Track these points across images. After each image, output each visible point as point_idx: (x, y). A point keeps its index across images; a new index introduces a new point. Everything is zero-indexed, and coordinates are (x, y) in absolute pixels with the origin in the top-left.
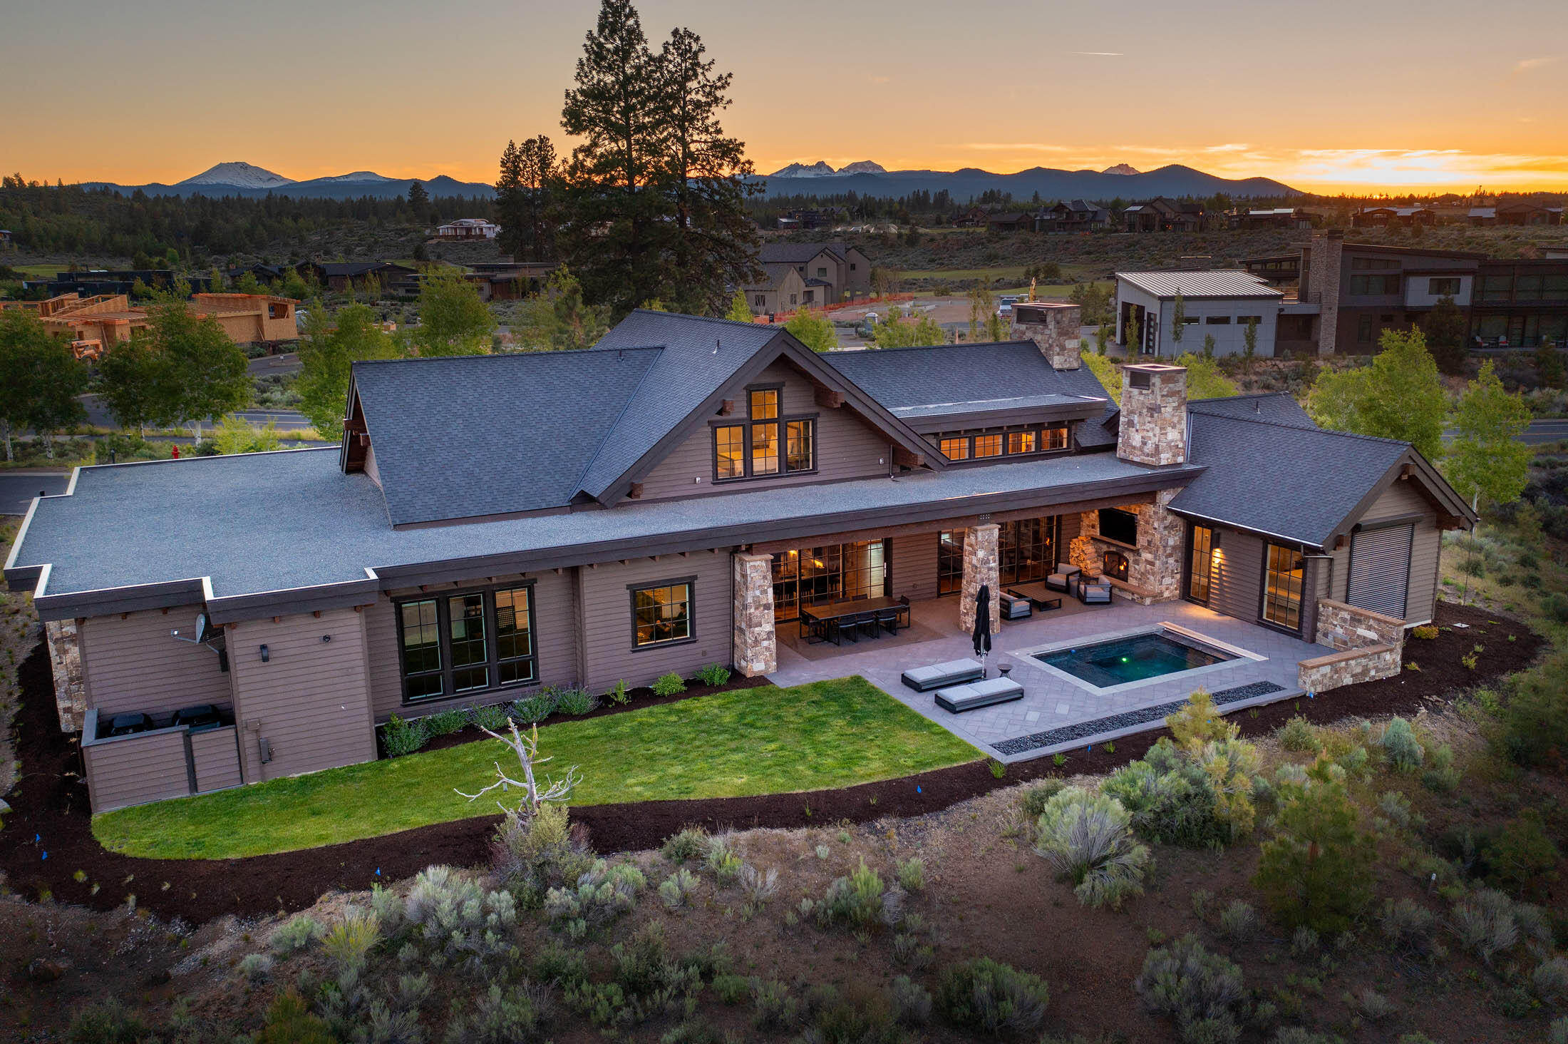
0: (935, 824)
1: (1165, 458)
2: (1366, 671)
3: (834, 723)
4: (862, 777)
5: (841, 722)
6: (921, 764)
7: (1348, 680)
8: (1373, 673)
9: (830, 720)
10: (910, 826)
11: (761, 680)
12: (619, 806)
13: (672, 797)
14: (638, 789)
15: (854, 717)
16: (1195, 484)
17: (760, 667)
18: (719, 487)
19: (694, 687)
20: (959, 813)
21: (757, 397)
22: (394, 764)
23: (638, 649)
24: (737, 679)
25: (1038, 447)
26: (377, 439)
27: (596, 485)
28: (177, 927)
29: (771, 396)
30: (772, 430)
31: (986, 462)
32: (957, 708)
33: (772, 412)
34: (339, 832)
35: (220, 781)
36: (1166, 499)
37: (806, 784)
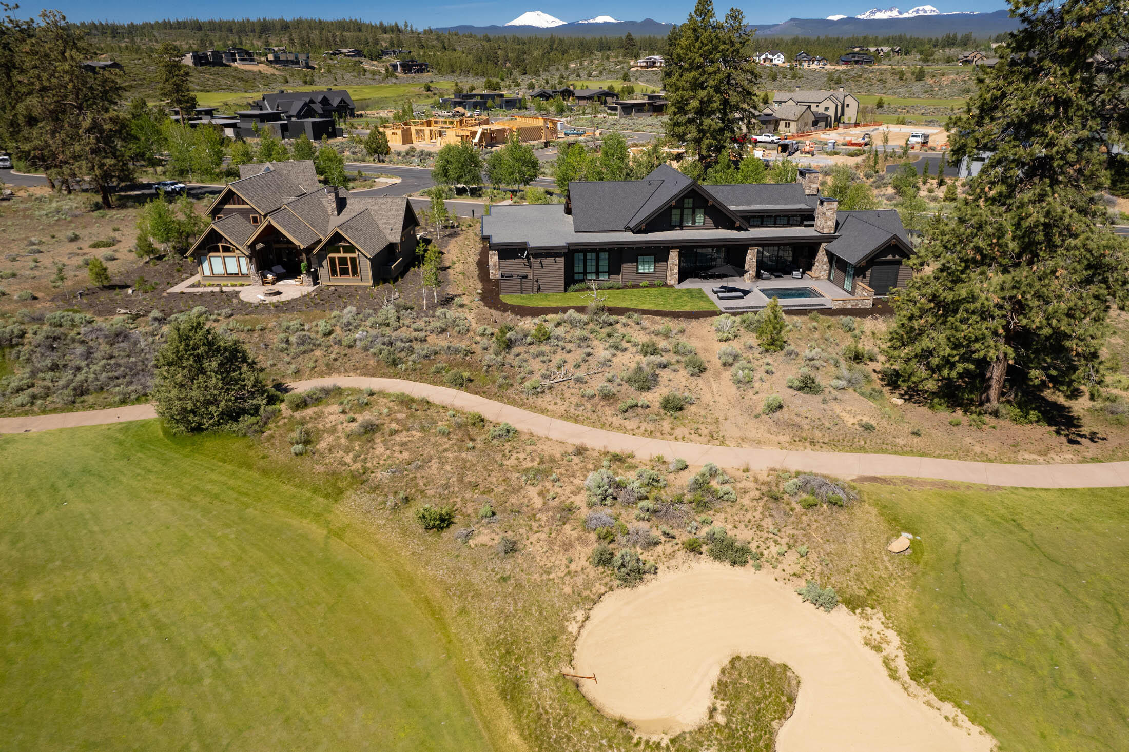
1: (826, 231)
2: (857, 304)
4: (683, 309)
5: (689, 297)
7: (849, 306)
9: (686, 296)
11: (672, 286)
13: (630, 307)
16: (835, 241)
17: (672, 282)
18: (671, 228)
19: (652, 286)
20: (702, 320)
21: (686, 200)
22: (568, 294)
23: (638, 273)
24: (665, 285)
25: (788, 223)
26: (573, 206)
27: (632, 225)
28: (519, 317)
29: (691, 200)
30: (690, 211)
31: (767, 226)
32: (721, 298)
33: (691, 206)
34: (553, 305)
35: (528, 292)
36: (824, 245)
37: (668, 308)
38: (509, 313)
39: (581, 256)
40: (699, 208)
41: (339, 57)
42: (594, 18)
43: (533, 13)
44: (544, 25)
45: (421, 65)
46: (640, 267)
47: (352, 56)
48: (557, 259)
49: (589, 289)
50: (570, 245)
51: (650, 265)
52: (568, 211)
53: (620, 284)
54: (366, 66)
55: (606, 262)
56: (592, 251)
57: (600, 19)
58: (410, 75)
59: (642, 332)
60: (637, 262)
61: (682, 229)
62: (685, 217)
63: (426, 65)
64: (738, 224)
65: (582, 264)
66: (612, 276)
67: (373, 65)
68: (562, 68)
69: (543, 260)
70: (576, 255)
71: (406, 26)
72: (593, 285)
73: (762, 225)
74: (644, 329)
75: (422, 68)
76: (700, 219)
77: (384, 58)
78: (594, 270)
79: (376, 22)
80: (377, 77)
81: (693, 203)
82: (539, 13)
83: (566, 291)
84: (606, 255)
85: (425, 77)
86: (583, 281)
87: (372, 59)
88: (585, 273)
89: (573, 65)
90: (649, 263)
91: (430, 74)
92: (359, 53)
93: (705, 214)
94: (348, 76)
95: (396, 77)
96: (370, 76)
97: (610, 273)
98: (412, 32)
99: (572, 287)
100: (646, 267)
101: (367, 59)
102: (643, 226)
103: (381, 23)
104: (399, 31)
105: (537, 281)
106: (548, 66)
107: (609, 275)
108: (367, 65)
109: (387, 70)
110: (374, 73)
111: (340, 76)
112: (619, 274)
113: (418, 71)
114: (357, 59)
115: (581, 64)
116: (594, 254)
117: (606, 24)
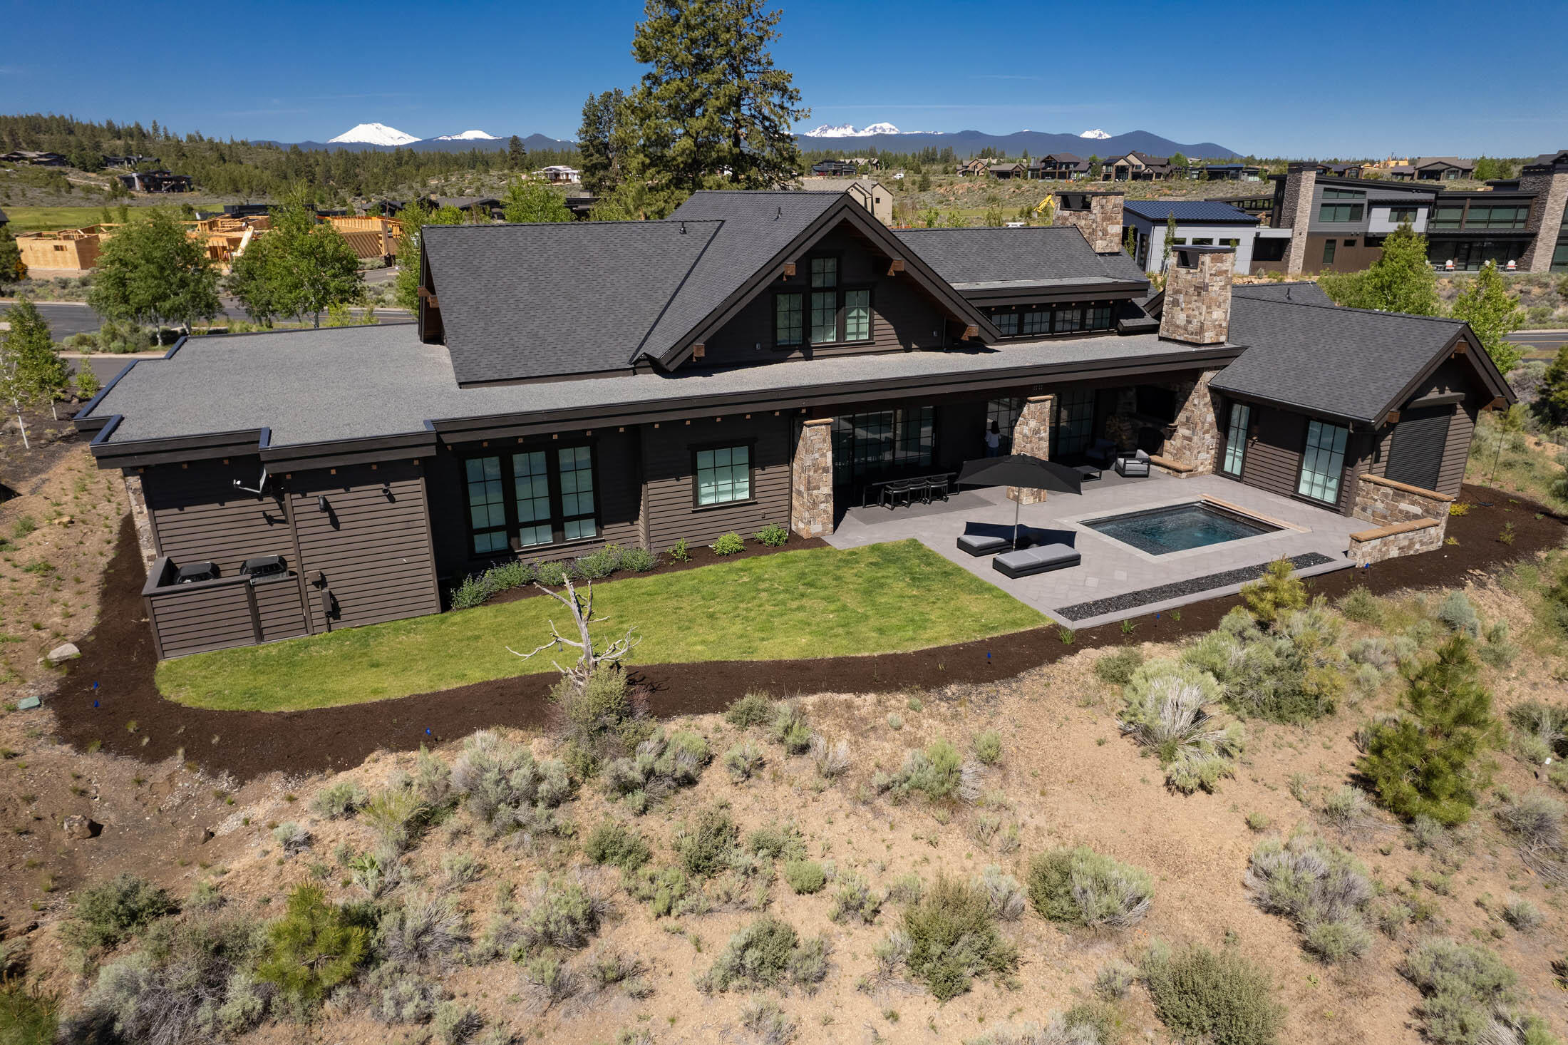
0: (1007, 691)
1: (1209, 337)
2: (1410, 546)
3: (895, 585)
4: (928, 641)
5: (901, 584)
6: (987, 628)
7: (1394, 553)
8: (1417, 546)
9: (889, 581)
10: (980, 693)
11: (817, 542)
12: (679, 666)
13: (734, 657)
14: (699, 648)
15: (913, 579)
16: (1235, 363)
17: (816, 529)
18: (778, 354)
19: (753, 547)
20: (1031, 681)
21: (817, 265)
22: (456, 617)
23: (698, 509)
24: (794, 541)
25: (1083, 325)
26: (445, 299)
27: (659, 347)
28: (224, 782)
29: (831, 264)
30: (830, 299)
31: (1034, 338)
32: (1015, 573)
33: (831, 280)
34: (396, 686)
35: (284, 631)
36: (1207, 376)
37: (871, 646)
38: (177, 761)
39: (492, 467)
40: (858, 287)
41: (19, 164)
42: (460, 134)
43: (369, 126)
44: (389, 142)
45: (178, 179)
46: (705, 489)
47: (46, 163)
48: (397, 488)
49: (528, 587)
50: (442, 428)
51: (734, 477)
52: (433, 332)
53: (645, 555)
54: (72, 179)
55: (586, 479)
56: (531, 444)
57: (470, 135)
58: (158, 195)
59: (833, 796)
60: (693, 471)
61: (809, 357)
62: (816, 319)
63: (188, 180)
64: (974, 330)
65: (496, 496)
66: (609, 530)
67: (87, 178)
68: (418, 186)
69: (337, 497)
70: (473, 465)
71: (156, 129)
72: (548, 568)
73: (1020, 334)
74: (836, 774)
75: (179, 185)
76: (859, 324)
77: (110, 169)
78: (544, 513)
79: (100, 120)
80: (95, 196)
81: (839, 273)
82: (379, 125)
83: (446, 605)
84: (584, 454)
85: (186, 197)
86: (507, 556)
87: (86, 170)
88: (513, 527)
89: (433, 182)
90: (733, 473)
91: (196, 193)
92: (59, 159)
93: (873, 305)
94: (37, 193)
95: (132, 197)
96: (82, 194)
97: (601, 518)
98: (167, 138)
99: (469, 589)
100: (725, 485)
101: (76, 170)
102: (698, 350)
103: (110, 123)
104: (143, 135)
105: (322, 583)
106: (395, 184)
107: (600, 525)
108: (75, 177)
109: (114, 185)
110: (88, 190)
111: (17, 191)
112: (632, 516)
113: (173, 189)
114: (57, 168)
115: (446, 180)
116: (539, 457)
117: (478, 141)
